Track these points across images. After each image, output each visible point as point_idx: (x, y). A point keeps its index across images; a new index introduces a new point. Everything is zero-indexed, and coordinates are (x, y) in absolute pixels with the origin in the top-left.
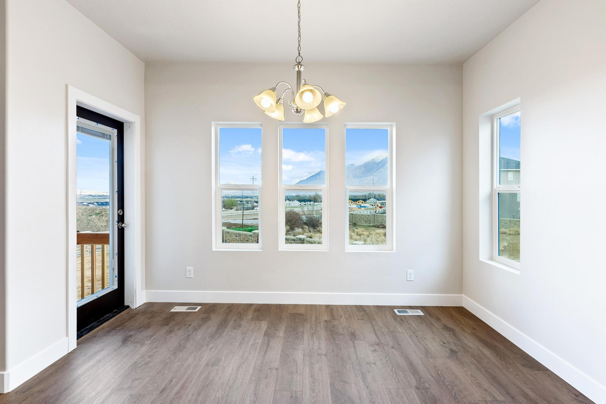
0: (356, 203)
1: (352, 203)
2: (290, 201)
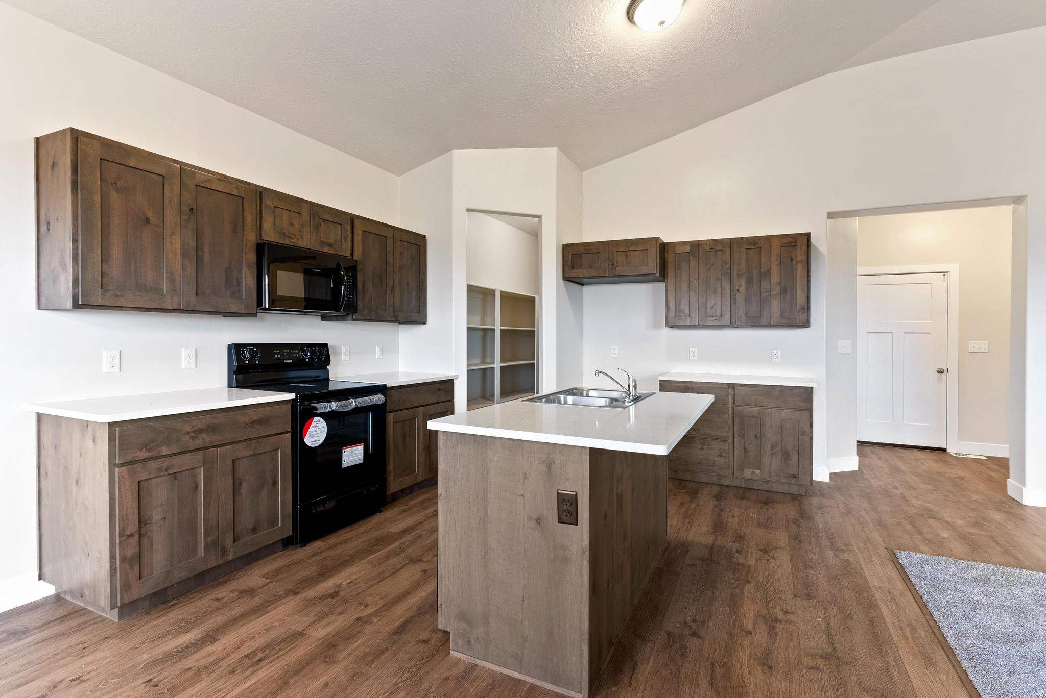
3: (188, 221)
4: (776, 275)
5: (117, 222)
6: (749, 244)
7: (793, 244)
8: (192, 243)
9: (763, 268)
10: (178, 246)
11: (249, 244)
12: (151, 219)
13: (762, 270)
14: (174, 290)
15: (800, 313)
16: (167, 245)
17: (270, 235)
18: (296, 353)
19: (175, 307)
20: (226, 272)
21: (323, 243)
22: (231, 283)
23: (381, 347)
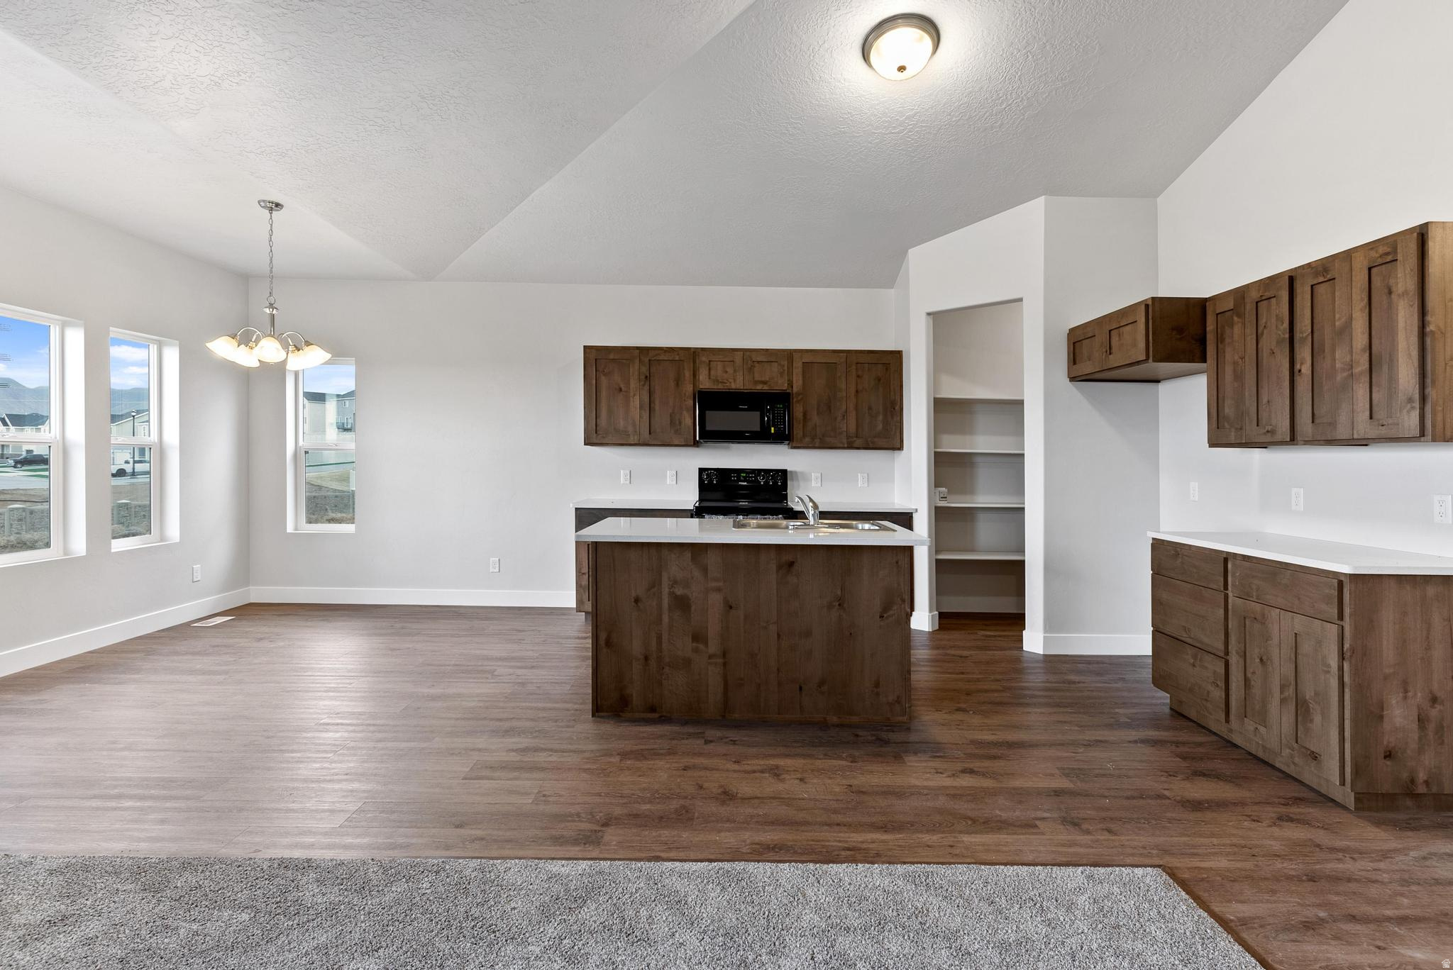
3: (644, 385)
4: (1359, 330)
5: (604, 394)
6: (1317, 274)
7: (1389, 258)
8: (646, 399)
9: (1340, 319)
10: (637, 403)
11: (687, 394)
12: (623, 388)
13: (1337, 323)
14: (636, 432)
15: (1405, 411)
16: (632, 403)
17: (705, 383)
18: (752, 477)
19: (636, 442)
20: (671, 416)
21: (756, 382)
22: (674, 423)
23: (866, 475)
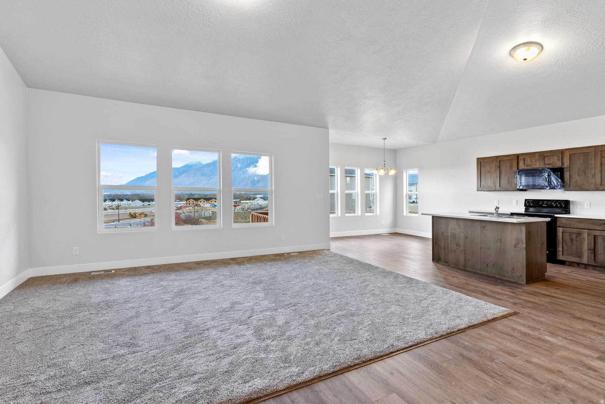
0: (209, 202)
1: (204, 202)
2: (129, 200)
